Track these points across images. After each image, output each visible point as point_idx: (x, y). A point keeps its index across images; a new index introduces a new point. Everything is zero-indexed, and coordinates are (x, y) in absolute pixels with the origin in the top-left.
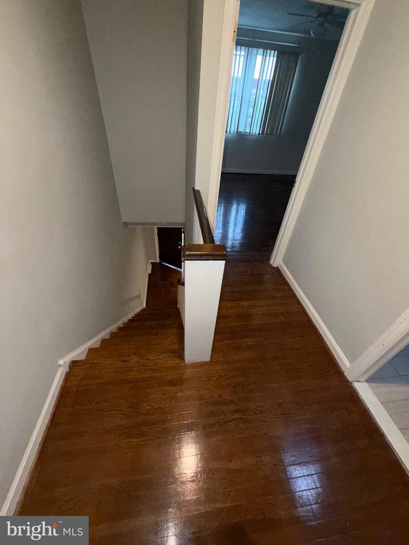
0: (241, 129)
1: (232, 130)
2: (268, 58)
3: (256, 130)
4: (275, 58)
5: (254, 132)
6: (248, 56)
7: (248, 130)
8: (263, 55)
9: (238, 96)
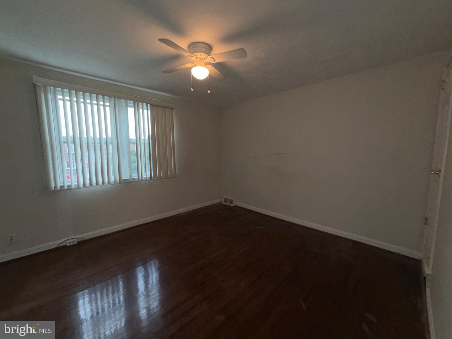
0: (125, 176)
1: (112, 179)
2: (141, 110)
3: (146, 174)
4: (149, 111)
5: (144, 176)
6: (115, 108)
7: (135, 176)
8: (134, 107)
9: (112, 144)
